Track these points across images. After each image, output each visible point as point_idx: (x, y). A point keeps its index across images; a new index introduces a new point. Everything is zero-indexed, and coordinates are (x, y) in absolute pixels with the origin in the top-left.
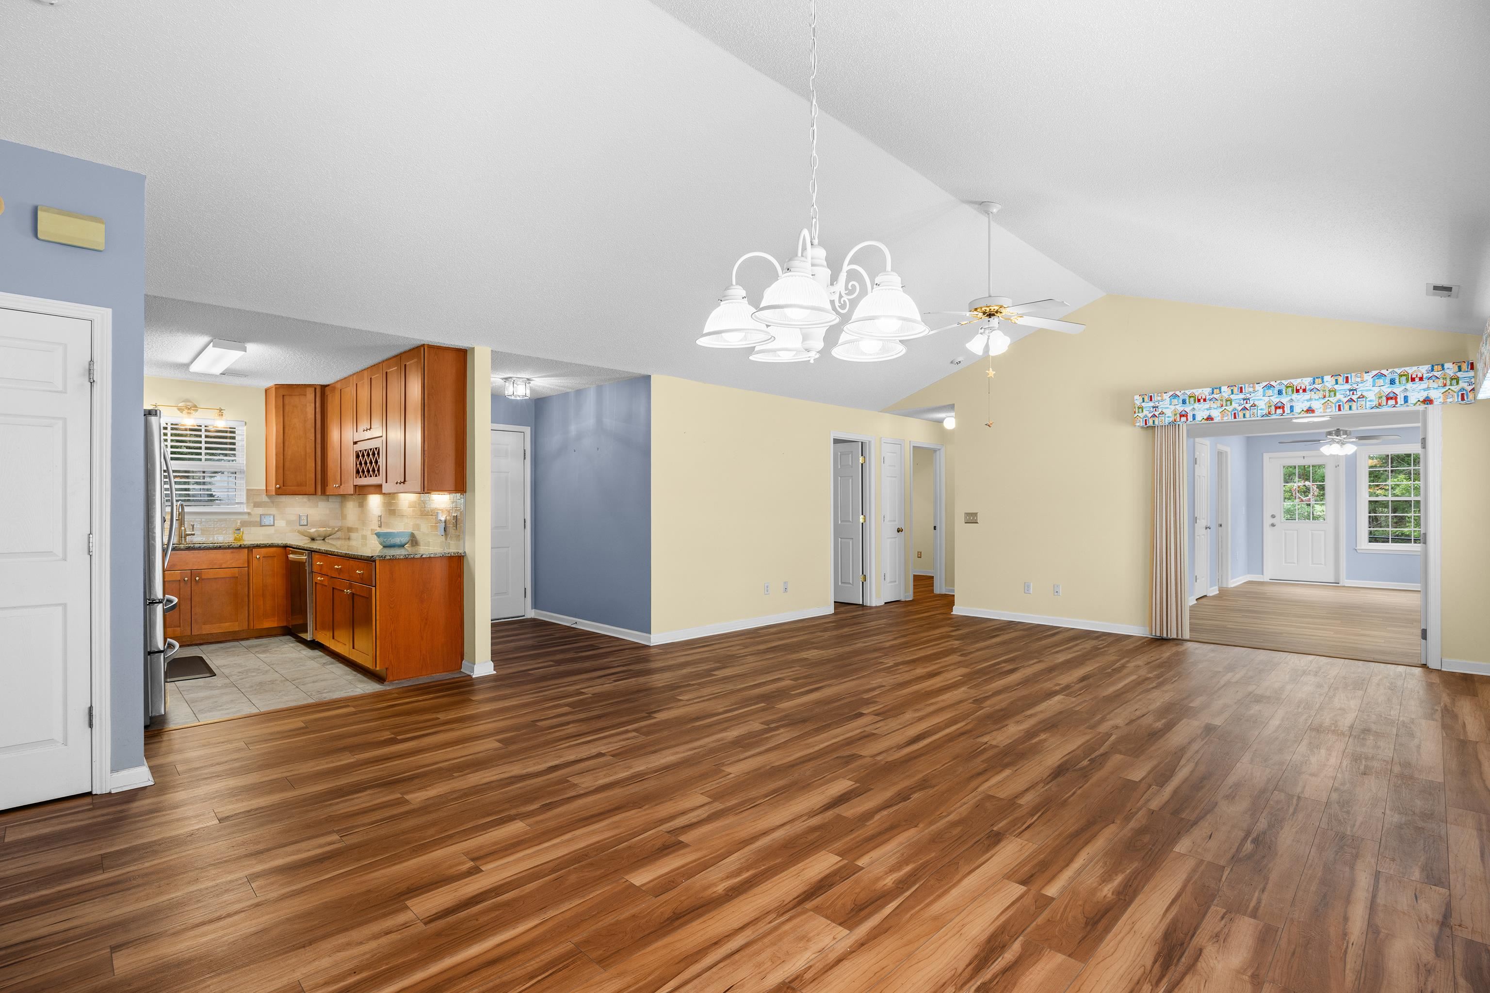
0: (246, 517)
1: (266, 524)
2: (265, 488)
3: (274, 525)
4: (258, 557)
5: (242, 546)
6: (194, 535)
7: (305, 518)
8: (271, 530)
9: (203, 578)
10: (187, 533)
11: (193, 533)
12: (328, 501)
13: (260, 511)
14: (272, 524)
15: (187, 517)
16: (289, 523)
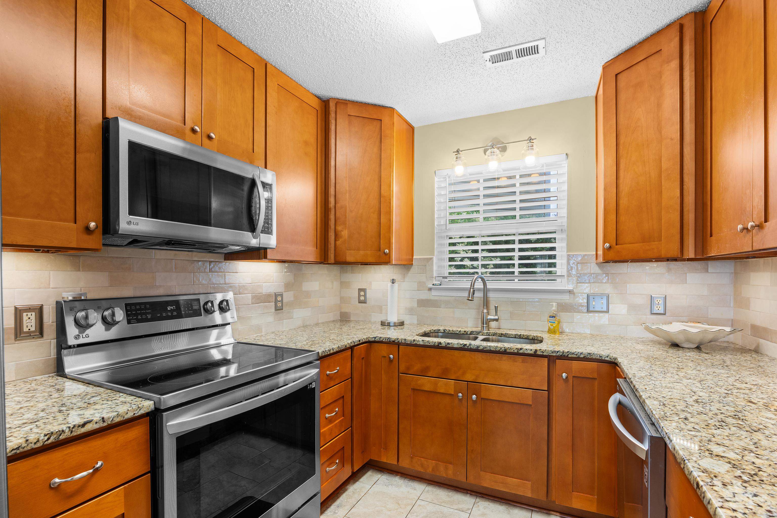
0: (566, 298)
1: (596, 309)
2: (595, 253)
3: (607, 312)
4: (564, 375)
5: (539, 353)
6: (497, 320)
7: (661, 302)
8: (604, 319)
9: (483, 396)
10: (489, 317)
11: (496, 317)
12: (707, 271)
13: (586, 289)
14: (605, 309)
15: (491, 295)
16: (633, 308)
